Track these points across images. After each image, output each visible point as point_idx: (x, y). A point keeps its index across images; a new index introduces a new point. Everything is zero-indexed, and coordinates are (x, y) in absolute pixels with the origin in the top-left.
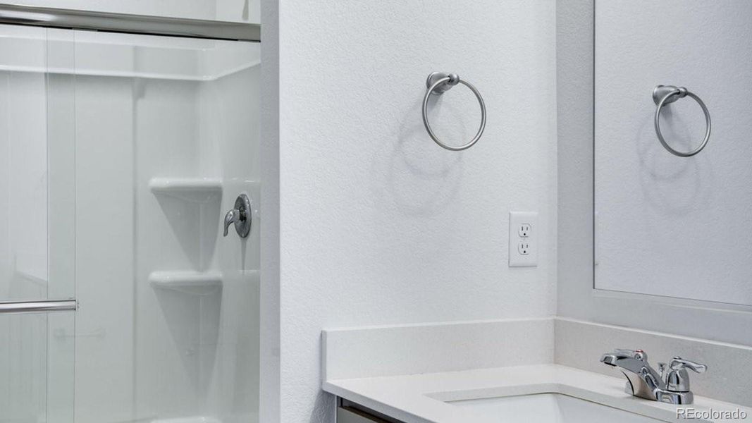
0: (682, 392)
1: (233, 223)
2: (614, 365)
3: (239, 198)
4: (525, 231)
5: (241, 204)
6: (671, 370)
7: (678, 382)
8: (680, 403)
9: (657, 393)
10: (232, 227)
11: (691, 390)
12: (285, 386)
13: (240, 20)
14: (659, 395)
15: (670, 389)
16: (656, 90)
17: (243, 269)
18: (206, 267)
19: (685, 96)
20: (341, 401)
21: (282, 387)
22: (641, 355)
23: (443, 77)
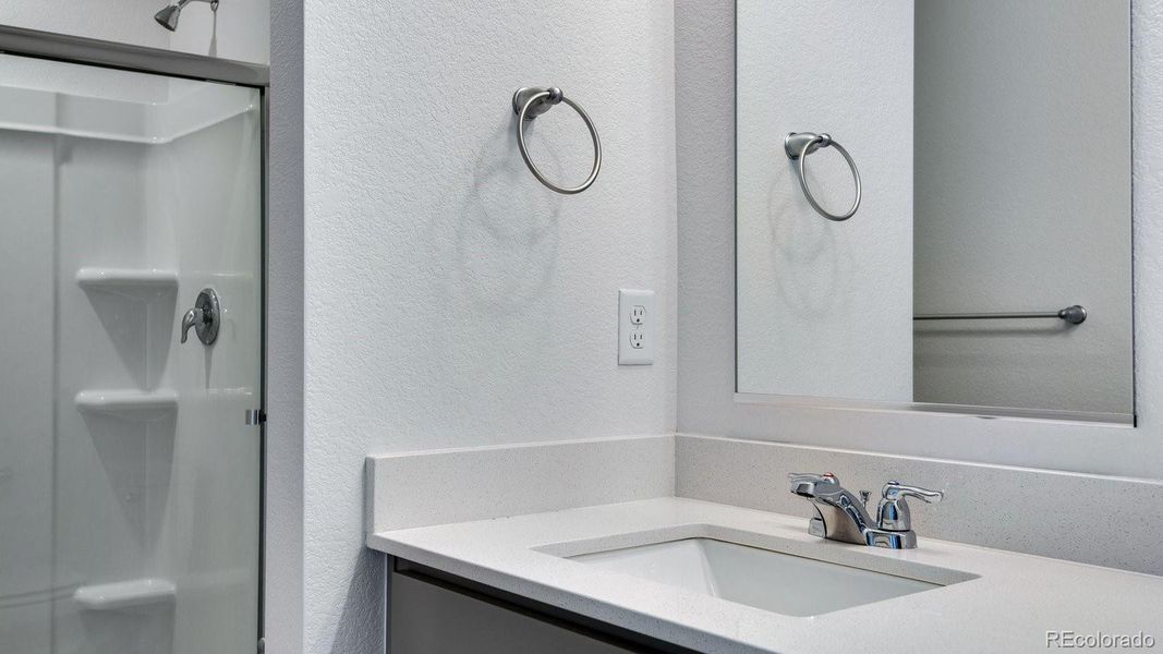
0: (901, 531)
1: (193, 327)
2: (811, 496)
3: (202, 295)
4: (638, 316)
5: (205, 301)
6: (885, 501)
7: (896, 517)
8: (899, 546)
9: (868, 537)
10: (192, 330)
11: (913, 528)
12: (310, 542)
13: (205, 53)
14: (871, 535)
15: (884, 526)
16: (788, 139)
17: (208, 387)
18: (155, 385)
19: (827, 145)
20: (395, 562)
21: (307, 545)
22: (832, 481)
23: (541, 92)
